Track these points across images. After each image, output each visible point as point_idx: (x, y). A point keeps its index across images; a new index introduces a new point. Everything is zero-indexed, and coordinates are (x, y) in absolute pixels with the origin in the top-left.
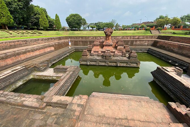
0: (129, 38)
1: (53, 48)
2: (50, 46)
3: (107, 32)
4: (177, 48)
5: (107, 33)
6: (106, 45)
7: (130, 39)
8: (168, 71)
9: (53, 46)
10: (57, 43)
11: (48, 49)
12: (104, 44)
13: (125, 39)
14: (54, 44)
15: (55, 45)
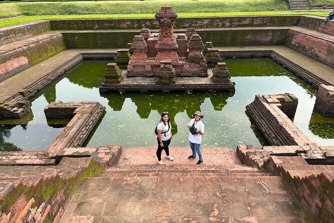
0: (228, 24)
1: (24, 61)
2: (17, 55)
3: (162, 18)
4: (325, 52)
5: (162, 20)
6: (162, 50)
7: (230, 26)
8: (268, 103)
9: (23, 53)
10: (33, 45)
11: (15, 64)
12: (157, 46)
13: (217, 26)
14: (25, 48)
15: (29, 49)
